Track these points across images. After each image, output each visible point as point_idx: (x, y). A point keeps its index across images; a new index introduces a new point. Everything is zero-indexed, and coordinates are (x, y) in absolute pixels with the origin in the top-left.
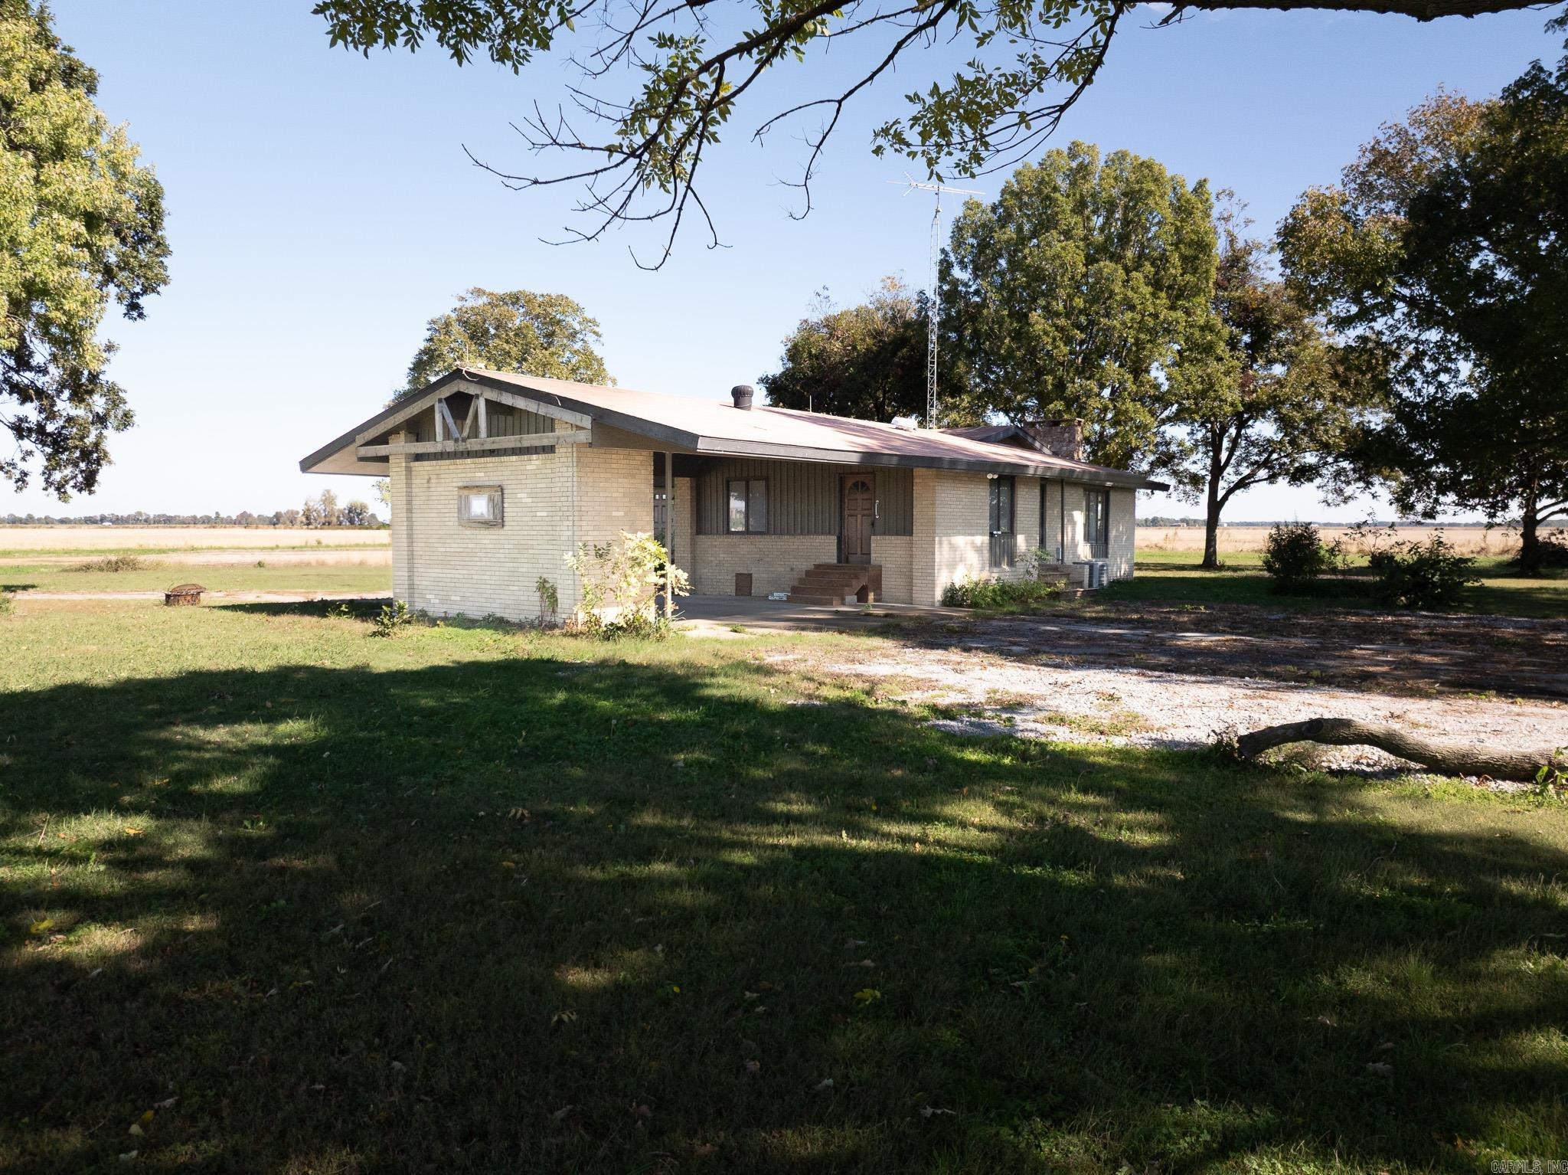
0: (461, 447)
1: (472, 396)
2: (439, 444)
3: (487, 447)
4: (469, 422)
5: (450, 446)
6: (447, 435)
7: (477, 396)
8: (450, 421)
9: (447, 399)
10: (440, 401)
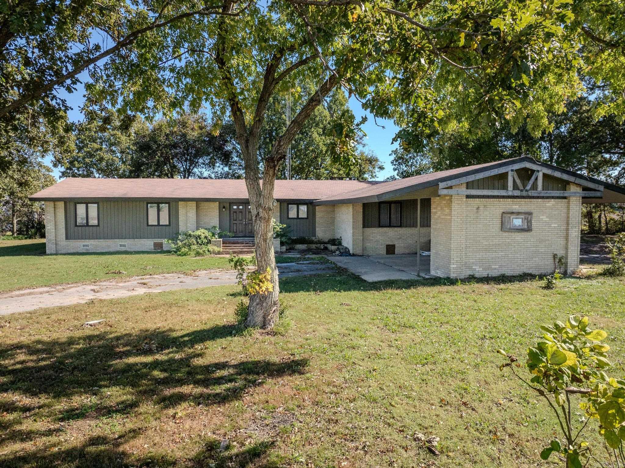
0: (524, 194)
1: (534, 171)
2: (510, 191)
3: (542, 195)
4: (531, 182)
5: (517, 193)
6: (515, 187)
7: (538, 171)
8: (518, 181)
9: (517, 171)
10: (512, 170)
